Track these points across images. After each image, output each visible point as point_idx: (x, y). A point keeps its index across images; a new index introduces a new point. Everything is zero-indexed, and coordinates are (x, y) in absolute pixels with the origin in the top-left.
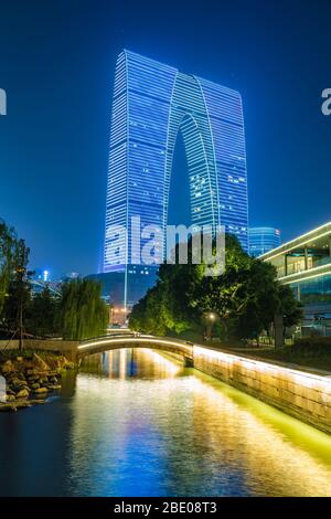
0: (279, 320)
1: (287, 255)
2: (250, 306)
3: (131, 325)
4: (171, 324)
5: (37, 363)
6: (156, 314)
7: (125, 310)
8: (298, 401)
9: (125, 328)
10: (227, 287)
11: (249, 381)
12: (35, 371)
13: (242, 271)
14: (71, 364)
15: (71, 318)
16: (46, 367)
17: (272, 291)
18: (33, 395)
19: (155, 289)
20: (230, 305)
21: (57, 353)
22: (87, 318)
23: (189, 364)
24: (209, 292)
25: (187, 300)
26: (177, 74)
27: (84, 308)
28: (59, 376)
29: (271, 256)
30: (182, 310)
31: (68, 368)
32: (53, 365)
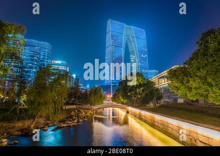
0: (155, 99)
1: (159, 78)
2: (146, 94)
3: (112, 101)
4: (122, 100)
5: (81, 112)
6: (118, 97)
7: (111, 96)
8: (156, 124)
9: (111, 102)
10: (139, 89)
11: (143, 118)
12: (80, 115)
13: (144, 84)
14: (92, 113)
15: (92, 99)
16: (84, 113)
17: (153, 90)
18: (78, 122)
19: (118, 90)
20: (140, 94)
21: (88, 109)
22: (97, 99)
23: (128, 112)
24: (133, 91)
25: (127, 93)
26: (125, 25)
27: (96, 96)
28: (87, 116)
29: (154, 79)
30: (125, 96)
31: (91, 114)
32: (86, 113)
